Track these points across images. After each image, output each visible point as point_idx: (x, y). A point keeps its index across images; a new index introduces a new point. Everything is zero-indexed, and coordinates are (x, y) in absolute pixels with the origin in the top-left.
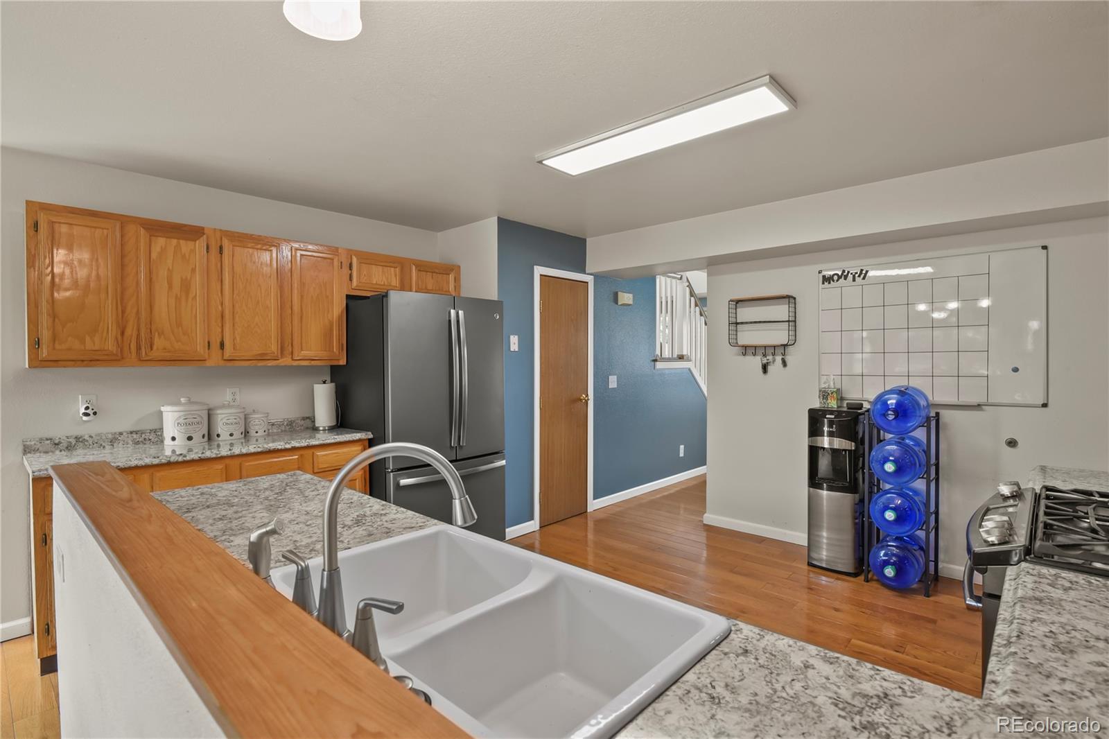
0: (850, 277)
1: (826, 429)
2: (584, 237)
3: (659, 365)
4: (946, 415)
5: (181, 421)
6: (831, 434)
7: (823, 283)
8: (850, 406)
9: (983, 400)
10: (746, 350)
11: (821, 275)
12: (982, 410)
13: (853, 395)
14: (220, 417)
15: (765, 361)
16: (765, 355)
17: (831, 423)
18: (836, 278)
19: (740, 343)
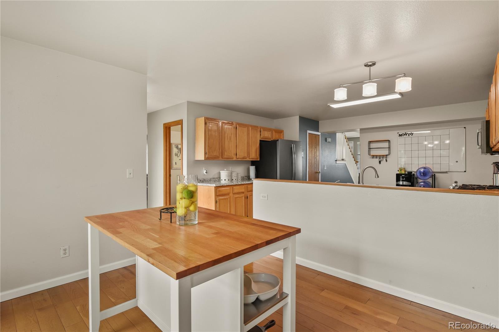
0: (408, 135)
1: (401, 179)
2: (318, 120)
3: (337, 162)
4: (437, 175)
5: (227, 175)
6: (402, 181)
7: (399, 136)
8: (408, 172)
9: (448, 170)
10: (373, 157)
11: (398, 134)
12: (447, 173)
13: (409, 170)
14: (233, 174)
15: (380, 160)
16: (380, 158)
17: (403, 178)
18: (403, 135)
19: (371, 154)
